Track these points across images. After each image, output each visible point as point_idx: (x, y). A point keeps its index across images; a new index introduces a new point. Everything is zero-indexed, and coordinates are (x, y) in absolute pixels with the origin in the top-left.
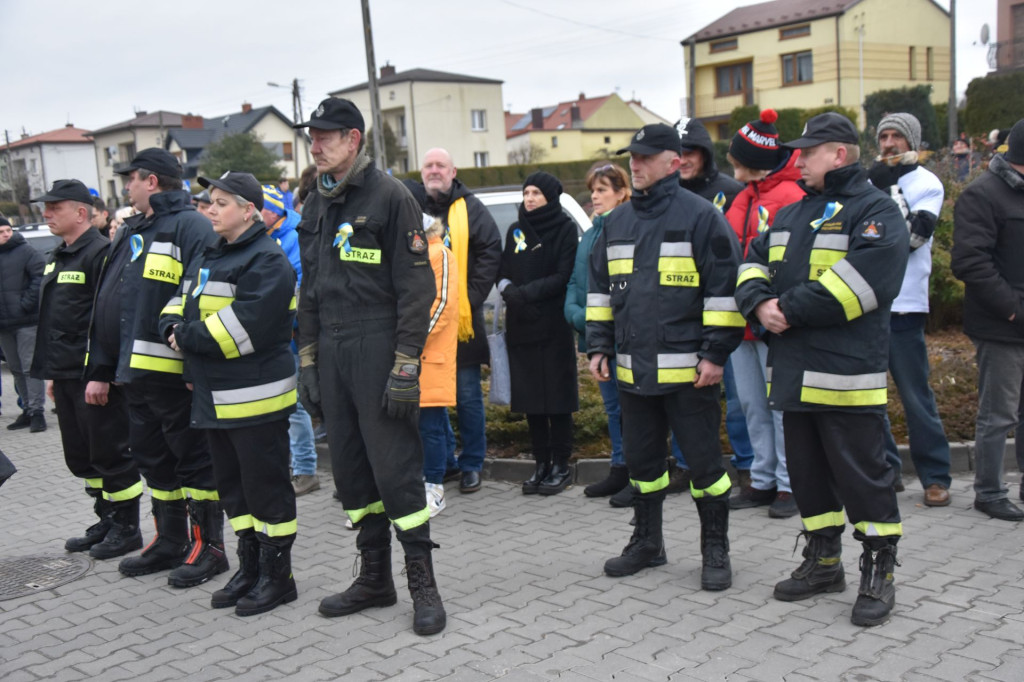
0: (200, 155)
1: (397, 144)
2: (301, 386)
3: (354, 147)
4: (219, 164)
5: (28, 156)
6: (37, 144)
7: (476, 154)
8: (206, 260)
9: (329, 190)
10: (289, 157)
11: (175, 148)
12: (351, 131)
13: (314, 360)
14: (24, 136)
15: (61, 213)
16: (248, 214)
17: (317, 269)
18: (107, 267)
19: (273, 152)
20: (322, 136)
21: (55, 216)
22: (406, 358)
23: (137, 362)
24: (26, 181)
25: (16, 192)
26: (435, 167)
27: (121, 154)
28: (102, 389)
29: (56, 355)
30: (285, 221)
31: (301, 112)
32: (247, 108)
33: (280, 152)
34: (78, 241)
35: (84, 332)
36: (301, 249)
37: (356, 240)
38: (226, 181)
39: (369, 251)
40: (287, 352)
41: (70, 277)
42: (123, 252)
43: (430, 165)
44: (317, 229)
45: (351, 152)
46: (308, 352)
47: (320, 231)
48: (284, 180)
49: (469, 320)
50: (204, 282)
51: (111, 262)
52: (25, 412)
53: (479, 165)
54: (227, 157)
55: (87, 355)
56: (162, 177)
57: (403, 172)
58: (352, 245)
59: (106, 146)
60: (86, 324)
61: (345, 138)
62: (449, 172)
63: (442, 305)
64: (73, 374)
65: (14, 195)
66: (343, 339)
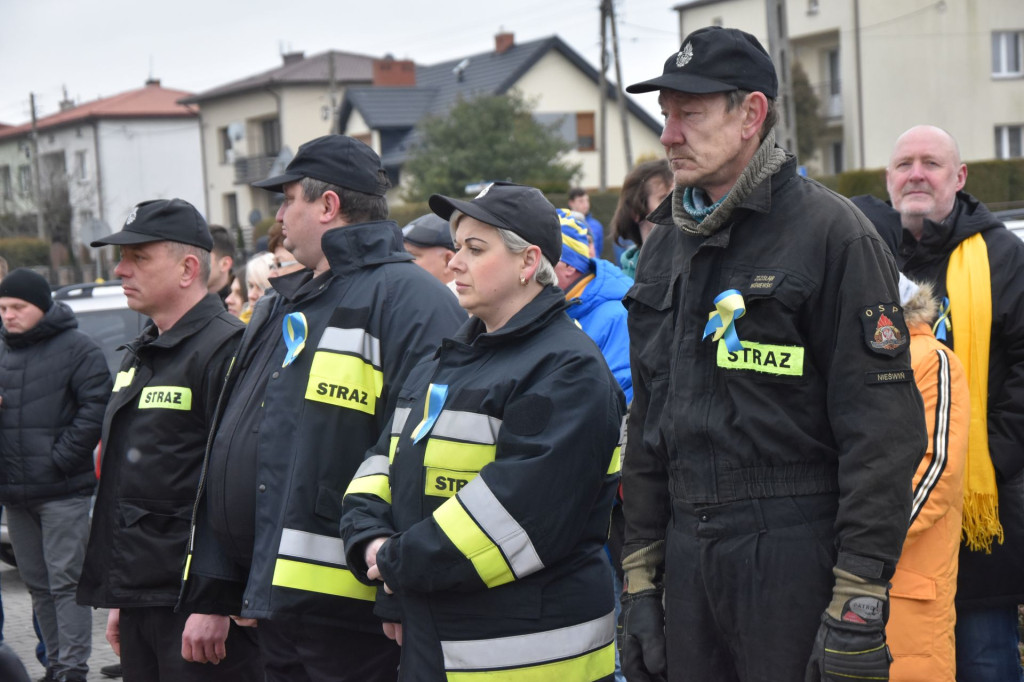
0: (407, 142)
1: (820, 112)
2: (627, 636)
3: (754, 130)
4: (444, 159)
5: (70, 144)
6: (88, 120)
7: (998, 131)
8: (442, 366)
9: (697, 219)
10: (587, 143)
11: (357, 127)
12: (749, 96)
13: (654, 581)
14: (66, 105)
15: (151, 267)
16: (529, 270)
17: (665, 388)
18: (234, 379)
19: (555, 135)
20: (686, 108)
21: (139, 274)
22: (858, 583)
23: (286, 575)
24: (65, 195)
25: (46, 217)
26: (917, 165)
27: (250, 139)
28: (216, 629)
29: (129, 557)
30: (592, 282)
31: (616, 50)
32: (505, 42)
33: (569, 133)
34: (181, 324)
35: (186, 509)
36: (633, 343)
37: (753, 325)
38: (485, 203)
39: (778, 350)
40: (598, 561)
41: (164, 397)
42: (268, 347)
43: (906, 163)
44: (667, 302)
45: (745, 141)
46: (642, 562)
47: (674, 307)
48: (580, 193)
49: (993, 502)
50: (436, 412)
51: (243, 368)
52: (50, 672)
53: (1006, 155)
54: (461, 145)
55: (190, 557)
56: (349, 194)
57: (832, 172)
58: (741, 337)
59: (223, 123)
60: (190, 493)
61: (734, 112)
62: (949, 176)
63: (936, 470)
64: (160, 598)
65: (41, 223)
66: (718, 537)
